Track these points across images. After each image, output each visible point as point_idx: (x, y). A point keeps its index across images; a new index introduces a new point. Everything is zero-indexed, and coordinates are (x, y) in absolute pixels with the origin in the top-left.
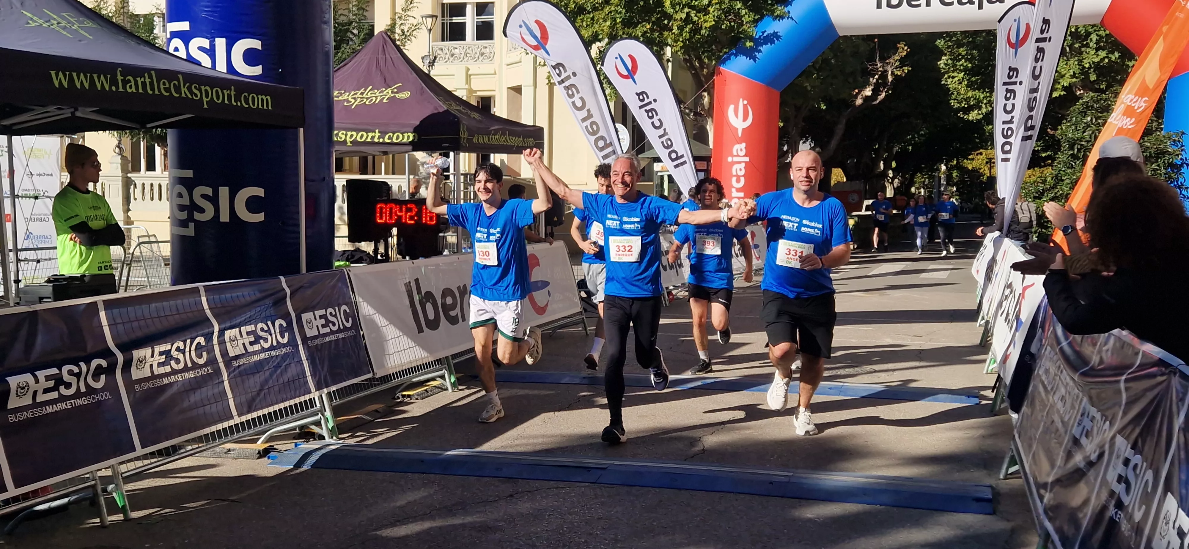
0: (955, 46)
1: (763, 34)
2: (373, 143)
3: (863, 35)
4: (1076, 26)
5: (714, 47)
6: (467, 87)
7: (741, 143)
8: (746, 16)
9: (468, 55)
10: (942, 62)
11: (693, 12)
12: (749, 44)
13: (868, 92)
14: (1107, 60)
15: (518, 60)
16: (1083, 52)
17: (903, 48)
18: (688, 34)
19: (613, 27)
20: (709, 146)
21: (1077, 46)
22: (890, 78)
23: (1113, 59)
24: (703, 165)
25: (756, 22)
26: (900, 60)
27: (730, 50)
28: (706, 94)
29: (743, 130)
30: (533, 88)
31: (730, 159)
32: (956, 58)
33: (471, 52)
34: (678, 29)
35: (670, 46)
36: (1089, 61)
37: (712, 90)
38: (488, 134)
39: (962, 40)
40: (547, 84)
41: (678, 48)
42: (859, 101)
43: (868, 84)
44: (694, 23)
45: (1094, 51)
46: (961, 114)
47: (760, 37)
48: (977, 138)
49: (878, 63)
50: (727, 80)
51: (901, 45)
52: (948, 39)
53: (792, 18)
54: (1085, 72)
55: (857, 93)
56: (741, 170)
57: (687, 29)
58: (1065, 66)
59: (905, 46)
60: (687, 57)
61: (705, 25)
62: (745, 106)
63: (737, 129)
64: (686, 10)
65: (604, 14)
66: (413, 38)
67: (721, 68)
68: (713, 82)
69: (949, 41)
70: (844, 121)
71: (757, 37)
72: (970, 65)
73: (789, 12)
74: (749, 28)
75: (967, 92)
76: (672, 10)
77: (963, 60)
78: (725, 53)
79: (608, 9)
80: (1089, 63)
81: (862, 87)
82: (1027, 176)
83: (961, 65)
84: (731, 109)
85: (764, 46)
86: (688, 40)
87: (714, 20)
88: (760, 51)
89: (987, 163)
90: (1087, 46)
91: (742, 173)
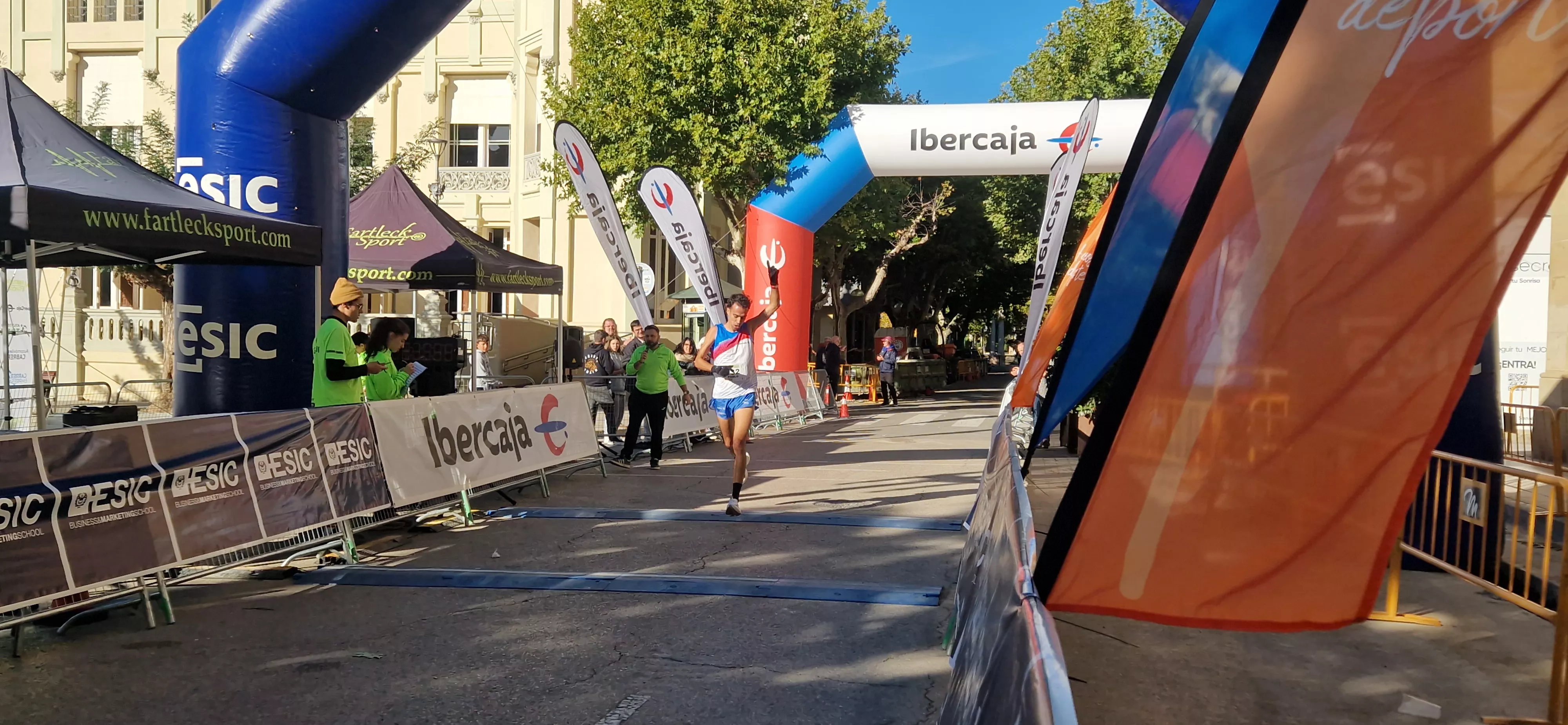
3: (897, 177)
5: (745, 184)
6: (477, 218)
8: (779, 153)
9: (480, 182)
11: (722, 147)
12: (780, 182)
17: (947, 189)
18: (718, 170)
19: (639, 159)
22: (934, 219)
25: (790, 158)
26: (944, 201)
27: (762, 187)
30: (552, 220)
31: (761, 301)
33: (482, 178)
34: (707, 163)
35: (700, 181)
37: (744, 228)
38: (505, 272)
40: (569, 218)
41: (707, 185)
44: (723, 158)
49: (922, 203)
50: (760, 219)
51: (945, 186)
53: (825, 156)
55: (899, 234)
59: (949, 187)
61: (736, 161)
62: (777, 247)
64: (716, 144)
65: (629, 146)
66: (422, 168)
68: (745, 219)
71: (788, 173)
73: (822, 150)
76: (701, 144)
78: (757, 190)
79: (633, 140)
84: (764, 249)
87: (745, 157)
88: (791, 189)
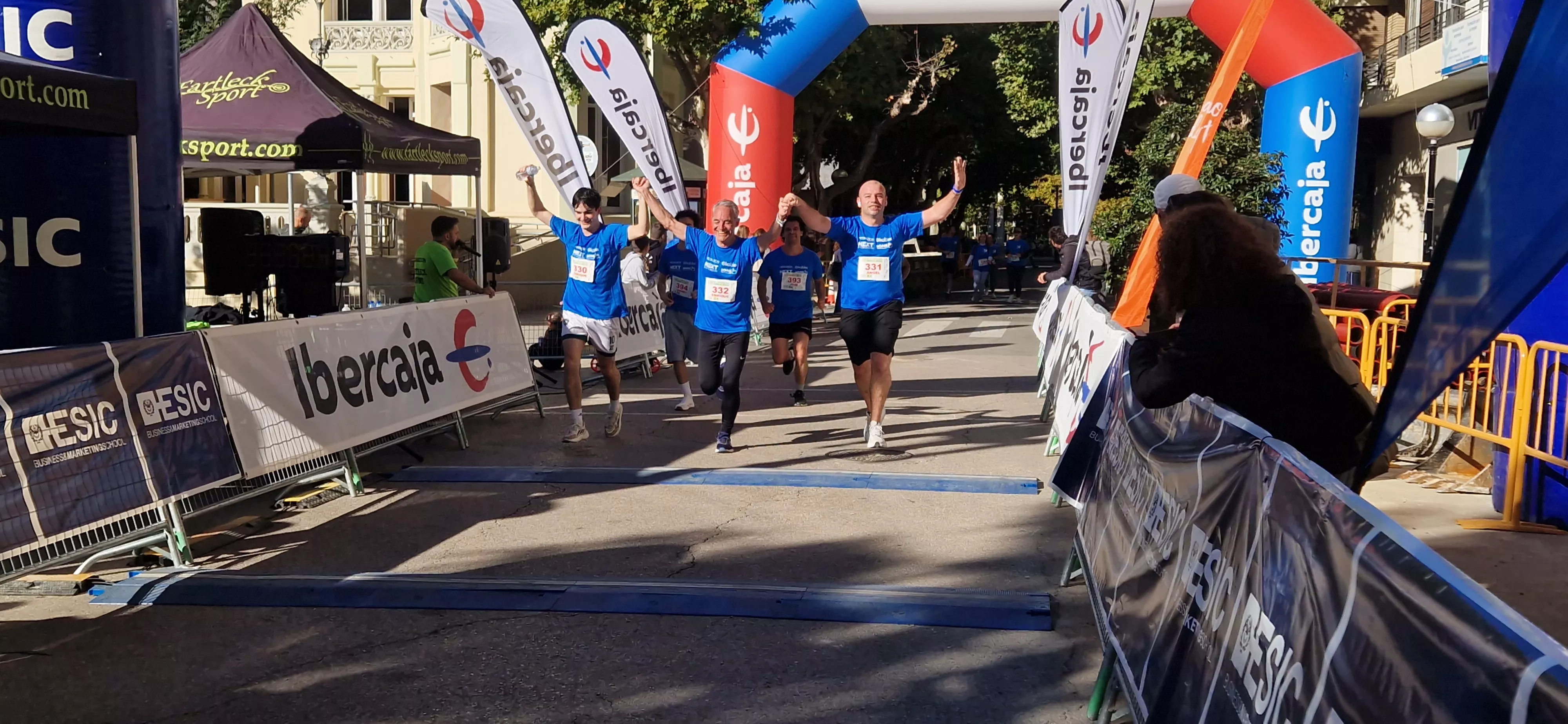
0: (1013, 42)
1: (771, 21)
2: (239, 158)
3: (899, 26)
4: (1159, 19)
5: (708, 36)
6: (374, 83)
7: (745, 164)
9: (375, 40)
10: (997, 61)
12: (753, 33)
13: (906, 99)
14: (1194, 63)
15: (444, 47)
16: (1166, 52)
17: (950, 44)
18: (674, 19)
19: (573, 5)
20: (703, 166)
21: (1159, 44)
22: (933, 82)
23: (1202, 62)
24: (695, 192)
26: (945, 59)
27: (730, 41)
28: (698, 98)
29: (748, 146)
30: (466, 85)
31: (730, 185)
32: (1015, 59)
33: (379, 36)
34: (660, 11)
35: (650, 33)
36: (1174, 63)
37: (706, 94)
38: (403, 146)
39: (1022, 34)
40: (486, 80)
41: (660, 37)
42: (895, 111)
43: (905, 87)
44: (681, 3)
45: (1180, 51)
46: (1021, 129)
47: (768, 24)
48: (1041, 160)
49: (918, 61)
50: (725, 80)
51: (947, 39)
52: (1004, 32)
54: (1168, 78)
55: (891, 100)
56: (744, 199)
57: (673, 12)
58: (1145, 69)
59: (952, 40)
60: (675, 50)
61: (696, 7)
62: (749, 115)
63: (739, 145)
66: (295, 14)
67: (718, 64)
68: (708, 82)
69: (1007, 34)
70: (876, 137)
71: (764, 24)
72: (1031, 67)
74: (753, 12)
75: (1028, 100)
77: (1024, 60)
78: (723, 45)
80: (1174, 66)
81: (899, 92)
82: (1102, 208)
83: (1021, 67)
84: (731, 119)
85: (773, 36)
86: (674, 26)
88: (768, 43)
89: (1053, 191)
90: (1171, 44)
91: (747, 203)
